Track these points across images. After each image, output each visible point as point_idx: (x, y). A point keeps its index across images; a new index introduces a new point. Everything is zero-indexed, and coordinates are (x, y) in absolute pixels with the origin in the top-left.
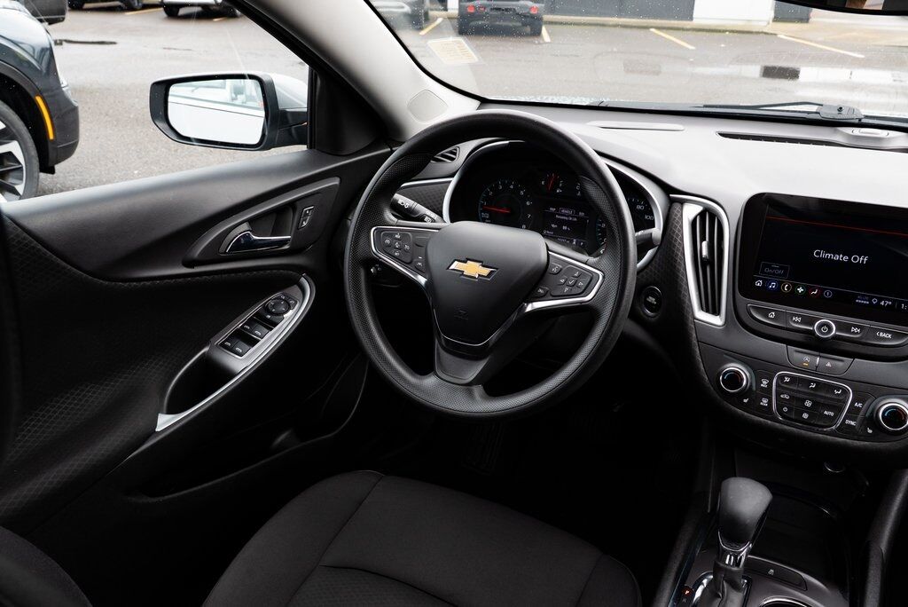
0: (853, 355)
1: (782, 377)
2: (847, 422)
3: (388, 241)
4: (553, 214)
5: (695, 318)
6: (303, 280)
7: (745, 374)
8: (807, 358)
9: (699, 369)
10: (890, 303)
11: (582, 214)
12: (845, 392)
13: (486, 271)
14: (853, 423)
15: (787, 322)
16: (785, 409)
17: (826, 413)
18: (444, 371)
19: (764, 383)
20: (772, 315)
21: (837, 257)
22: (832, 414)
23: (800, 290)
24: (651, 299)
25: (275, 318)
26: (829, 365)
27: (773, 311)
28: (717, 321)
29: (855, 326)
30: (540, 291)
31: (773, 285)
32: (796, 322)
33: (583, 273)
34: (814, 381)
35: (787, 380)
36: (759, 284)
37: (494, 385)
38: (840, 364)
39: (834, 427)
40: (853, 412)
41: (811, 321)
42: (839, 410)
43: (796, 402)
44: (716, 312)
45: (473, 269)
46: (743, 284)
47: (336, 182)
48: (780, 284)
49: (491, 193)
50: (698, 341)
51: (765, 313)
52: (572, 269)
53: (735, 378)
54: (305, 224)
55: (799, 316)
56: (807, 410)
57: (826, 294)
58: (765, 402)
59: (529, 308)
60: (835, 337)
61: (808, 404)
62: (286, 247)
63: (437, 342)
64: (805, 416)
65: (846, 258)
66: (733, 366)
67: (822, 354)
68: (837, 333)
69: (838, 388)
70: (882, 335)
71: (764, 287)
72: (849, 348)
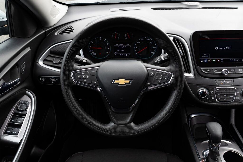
0: (234, 78)
1: (216, 89)
2: (237, 98)
3: (79, 77)
4: (117, 46)
5: (185, 76)
6: (27, 92)
7: (205, 90)
8: (222, 82)
9: (190, 92)
10: (239, 60)
11: (128, 45)
12: (234, 89)
13: (128, 81)
14: (238, 98)
15: (213, 72)
16: (219, 99)
17: (231, 97)
19: (212, 92)
20: (209, 70)
21: (222, 49)
22: (232, 97)
23: (214, 61)
25: (24, 113)
26: (228, 82)
27: (209, 69)
28: (191, 75)
29: (232, 69)
30: (148, 83)
31: (206, 61)
32: (216, 71)
35: (218, 90)
36: (202, 61)
38: (231, 81)
39: (233, 101)
40: (237, 94)
41: (220, 70)
42: (234, 95)
43: (222, 96)
44: (189, 72)
45: (122, 82)
46: (197, 62)
47: (29, 49)
48: (208, 60)
49: (92, 43)
50: (188, 83)
51: (206, 70)
52: (159, 74)
53: (204, 93)
54: (23, 70)
55: (216, 69)
56: (225, 98)
57: (222, 61)
58: (213, 98)
61: (225, 96)
62: (19, 83)
63: (110, 110)
64: (225, 99)
65: (224, 48)
66: (201, 90)
67: (225, 79)
68: (229, 72)
69: (232, 89)
70: (240, 70)
71: (204, 62)
72: (232, 76)
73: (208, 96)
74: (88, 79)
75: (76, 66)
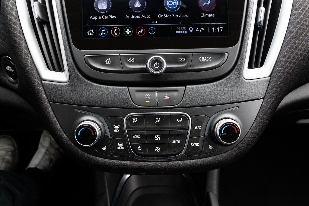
0: (184, 83)
1: (130, 119)
2: (192, 145)
5: (42, 79)
8: (148, 96)
10: (203, 29)
12: (185, 119)
14: (196, 145)
15: (122, 65)
16: (140, 148)
17: (174, 142)
19: (116, 129)
20: (109, 61)
22: (179, 142)
23: (128, 32)
24: (9, 68)
26: (167, 97)
28: (62, 77)
29: (181, 56)
31: (104, 32)
32: (129, 64)
34: (158, 116)
35: (135, 120)
36: (91, 33)
38: (175, 94)
39: (182, 153)
40: (195, 133)
41: (143, 60)
42: (182, 136)
44: (61, 69)
48: (109, 29)
50: (49, 102)
51: (101, 60)
55: (132, 57)
56: (157, 144)
57: (151, 31)
60: (167, 70)
61: (158, 138)
67: (159, 88)
68: (168, 66)
69: (179, 117)
70: (204, 59)
71: (96, 36)
72: (180, 77)
73: (104, 139)
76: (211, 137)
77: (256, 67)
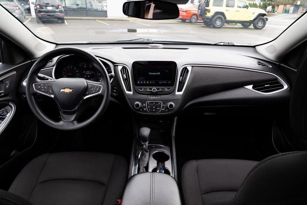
0: (161, 95)
1: (147, 103)
2: (162, 109)
3: (39, 87)
4: (85, 73)
5: (126, 93)
6: (10, 104)
7: (140, 104)
8: (152, 97)
9: (129, 105)
10: (166, 82)
11: (92, 72)
12: (161, 103)
13: (71, 90)
15: (146, 90)
16: (150, 110)
17: (158, 108)
18: (65, 119)
19: (144, 105)
20: (143, 89)
21: (154, 74)
23: (148, 82)
24: (115, 91)
25: (4, 117)
26: (157, 98)
28: (131, 93)
29: (160, 88)
30: (87, 93)
31: (142, 82)
32: (148, 90)
33: (97, 87)
34: (154, 102)
35: (149, 103)
36: (139, 82)
37: (79, 120)
38: (159, 97)
39: (160, 111)
40: (163, 107)
41: (151, 89)
42: (160, 107)
43: (152, 107)
44: (130, 91)
45: (67, 91)
46: (135, 83)
47: (15, 72)
48: (143, 82)
49: (66, 70)
50: (128, 98)
51: (141, 89)
52: (94, 86)
53: (138, 105)
54: (7, 87)
55: (148, 88)
56: (154, 109)
57: (153, 82)
58: (145, 109)
59: (85, 98)
60: (157, 91)
61: (154, 107)
62: (3, 94)
63: (60, 112)
64: (154, 110)
66: (137, 103)
67: (155, 96)
69: (159, 102)
70: (166, 89)
71: (140, 83)
72: (160, 93)
73: (141, 108)
74: (45, 89)
75: (38, 80)
76: (167, 108)
77: (180, 92)
